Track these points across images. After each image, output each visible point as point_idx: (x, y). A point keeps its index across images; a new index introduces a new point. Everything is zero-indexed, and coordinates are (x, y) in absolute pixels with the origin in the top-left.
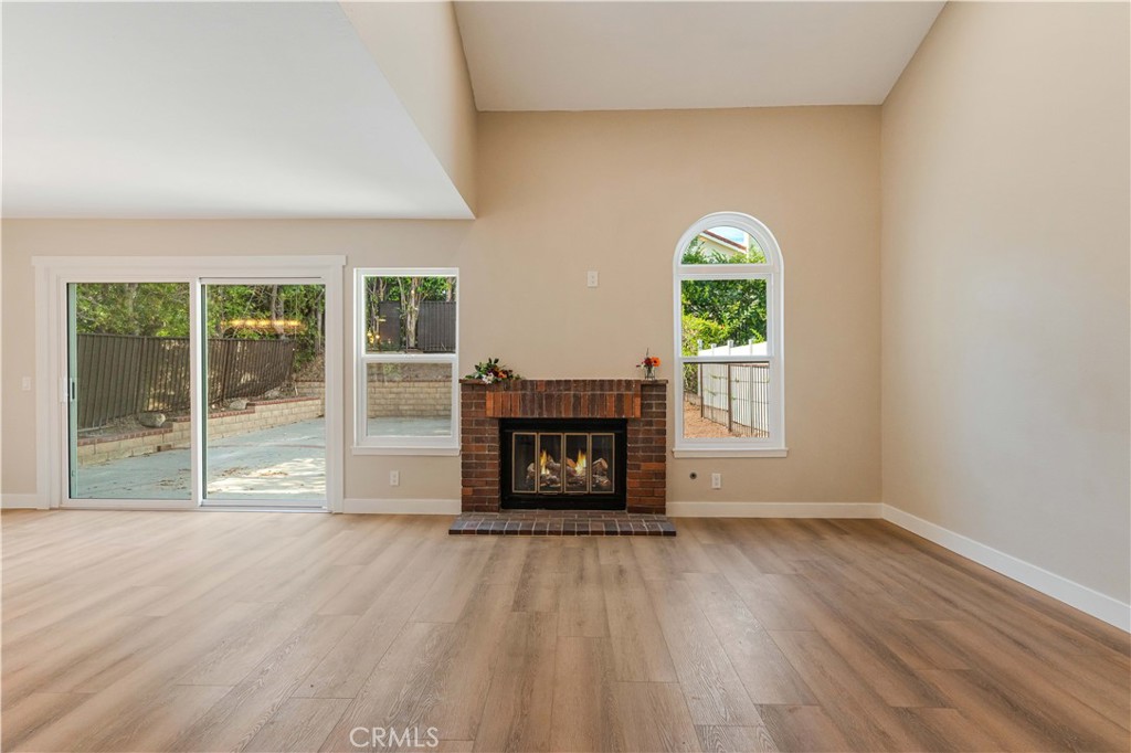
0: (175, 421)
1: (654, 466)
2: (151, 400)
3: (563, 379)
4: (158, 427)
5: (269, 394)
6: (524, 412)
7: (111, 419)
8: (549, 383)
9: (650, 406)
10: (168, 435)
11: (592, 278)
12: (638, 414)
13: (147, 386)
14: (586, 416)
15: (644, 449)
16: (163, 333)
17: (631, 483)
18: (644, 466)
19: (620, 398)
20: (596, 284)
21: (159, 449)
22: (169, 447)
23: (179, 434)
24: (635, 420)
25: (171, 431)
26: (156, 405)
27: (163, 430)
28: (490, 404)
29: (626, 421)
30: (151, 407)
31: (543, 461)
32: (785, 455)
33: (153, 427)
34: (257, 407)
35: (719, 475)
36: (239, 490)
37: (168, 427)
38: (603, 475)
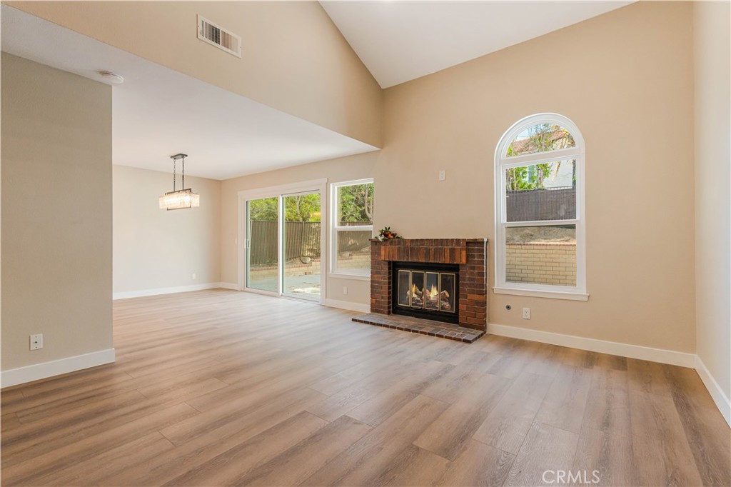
0: (312, 261)
1: (476, 297)
2: (306, 251)
3: (420, 238)
5: (363, 250)
6: (400, 258)
8: (412, 241)
9: (473, 256)
10: (310, 268)
11: (442, 175)
12: (464, 261)
13: (305, 245)
14: (433, 262)
15: (470, 286)
16: (310, 221)
17: (462, 307)
18: (470, 297)
19: (453, 251)
20: (444, 179)
21: (306, 273)
22: (310, 273)
23: (315, 267)
24: (463, 265)
25: (311, 266)
26: (309, 253)
27: (307, 265)
28: (383, 253)
29: (458, 265)
30: (306, 254)
31: (414, 289)
32: (586, 299)
33: (306, 263)
34: (353, 257)
35: (528, 309)
36: (309, 292)
37: (310, 264)
38: (446, 301)
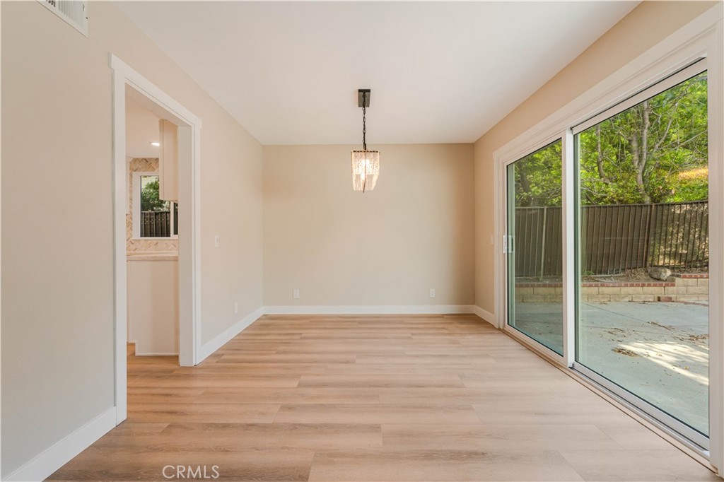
0: (678, 276)
2: (661, 257)
4: (663, 281)
7: (623, 270)
10: (670, 289)
13: (657, 245)
16: (672, 200)
21: (659, 299)
22: (670, 299)
23: (683, 289)
25: (674, 285)
26: (667, 261)
27: (664, 283)
30: (661, 263)
33: (659, 280)
37: (671, 282)
